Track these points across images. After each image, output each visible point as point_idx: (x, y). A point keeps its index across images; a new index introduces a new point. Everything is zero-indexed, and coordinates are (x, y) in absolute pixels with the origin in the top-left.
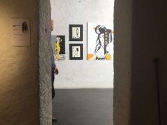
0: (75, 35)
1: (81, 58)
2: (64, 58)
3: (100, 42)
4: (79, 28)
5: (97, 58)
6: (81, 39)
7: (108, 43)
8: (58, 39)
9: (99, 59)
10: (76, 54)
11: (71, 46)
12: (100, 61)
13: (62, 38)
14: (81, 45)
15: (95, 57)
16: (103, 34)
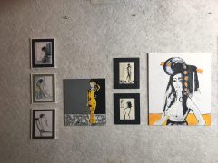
0: (124, 78)
1: (137, 121)
2: (103, 122)
3: (173, 90)
4: (132, 65)
5: (169, 122)
6: (136, 85)
7: (191, 92)
8: (92, 84)
10: (127, 112)
11: (117, 98)
12: (175, 127)
13: (101, 82)
15: (164, 120)
16: (180, 75)
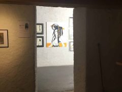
9: (55, 46)
14: (43, 37)
